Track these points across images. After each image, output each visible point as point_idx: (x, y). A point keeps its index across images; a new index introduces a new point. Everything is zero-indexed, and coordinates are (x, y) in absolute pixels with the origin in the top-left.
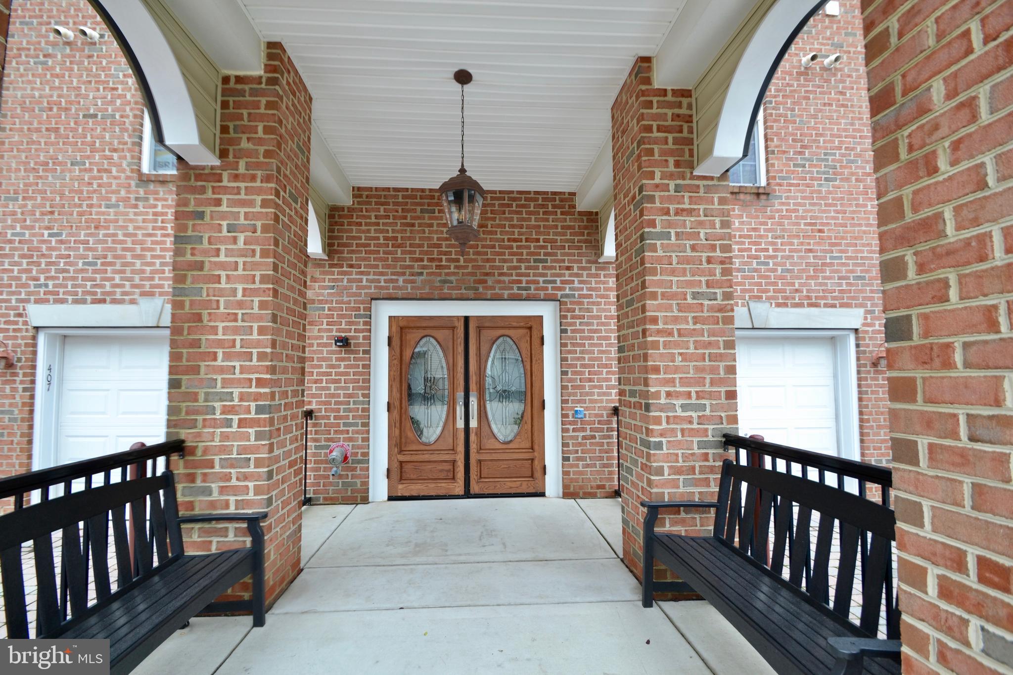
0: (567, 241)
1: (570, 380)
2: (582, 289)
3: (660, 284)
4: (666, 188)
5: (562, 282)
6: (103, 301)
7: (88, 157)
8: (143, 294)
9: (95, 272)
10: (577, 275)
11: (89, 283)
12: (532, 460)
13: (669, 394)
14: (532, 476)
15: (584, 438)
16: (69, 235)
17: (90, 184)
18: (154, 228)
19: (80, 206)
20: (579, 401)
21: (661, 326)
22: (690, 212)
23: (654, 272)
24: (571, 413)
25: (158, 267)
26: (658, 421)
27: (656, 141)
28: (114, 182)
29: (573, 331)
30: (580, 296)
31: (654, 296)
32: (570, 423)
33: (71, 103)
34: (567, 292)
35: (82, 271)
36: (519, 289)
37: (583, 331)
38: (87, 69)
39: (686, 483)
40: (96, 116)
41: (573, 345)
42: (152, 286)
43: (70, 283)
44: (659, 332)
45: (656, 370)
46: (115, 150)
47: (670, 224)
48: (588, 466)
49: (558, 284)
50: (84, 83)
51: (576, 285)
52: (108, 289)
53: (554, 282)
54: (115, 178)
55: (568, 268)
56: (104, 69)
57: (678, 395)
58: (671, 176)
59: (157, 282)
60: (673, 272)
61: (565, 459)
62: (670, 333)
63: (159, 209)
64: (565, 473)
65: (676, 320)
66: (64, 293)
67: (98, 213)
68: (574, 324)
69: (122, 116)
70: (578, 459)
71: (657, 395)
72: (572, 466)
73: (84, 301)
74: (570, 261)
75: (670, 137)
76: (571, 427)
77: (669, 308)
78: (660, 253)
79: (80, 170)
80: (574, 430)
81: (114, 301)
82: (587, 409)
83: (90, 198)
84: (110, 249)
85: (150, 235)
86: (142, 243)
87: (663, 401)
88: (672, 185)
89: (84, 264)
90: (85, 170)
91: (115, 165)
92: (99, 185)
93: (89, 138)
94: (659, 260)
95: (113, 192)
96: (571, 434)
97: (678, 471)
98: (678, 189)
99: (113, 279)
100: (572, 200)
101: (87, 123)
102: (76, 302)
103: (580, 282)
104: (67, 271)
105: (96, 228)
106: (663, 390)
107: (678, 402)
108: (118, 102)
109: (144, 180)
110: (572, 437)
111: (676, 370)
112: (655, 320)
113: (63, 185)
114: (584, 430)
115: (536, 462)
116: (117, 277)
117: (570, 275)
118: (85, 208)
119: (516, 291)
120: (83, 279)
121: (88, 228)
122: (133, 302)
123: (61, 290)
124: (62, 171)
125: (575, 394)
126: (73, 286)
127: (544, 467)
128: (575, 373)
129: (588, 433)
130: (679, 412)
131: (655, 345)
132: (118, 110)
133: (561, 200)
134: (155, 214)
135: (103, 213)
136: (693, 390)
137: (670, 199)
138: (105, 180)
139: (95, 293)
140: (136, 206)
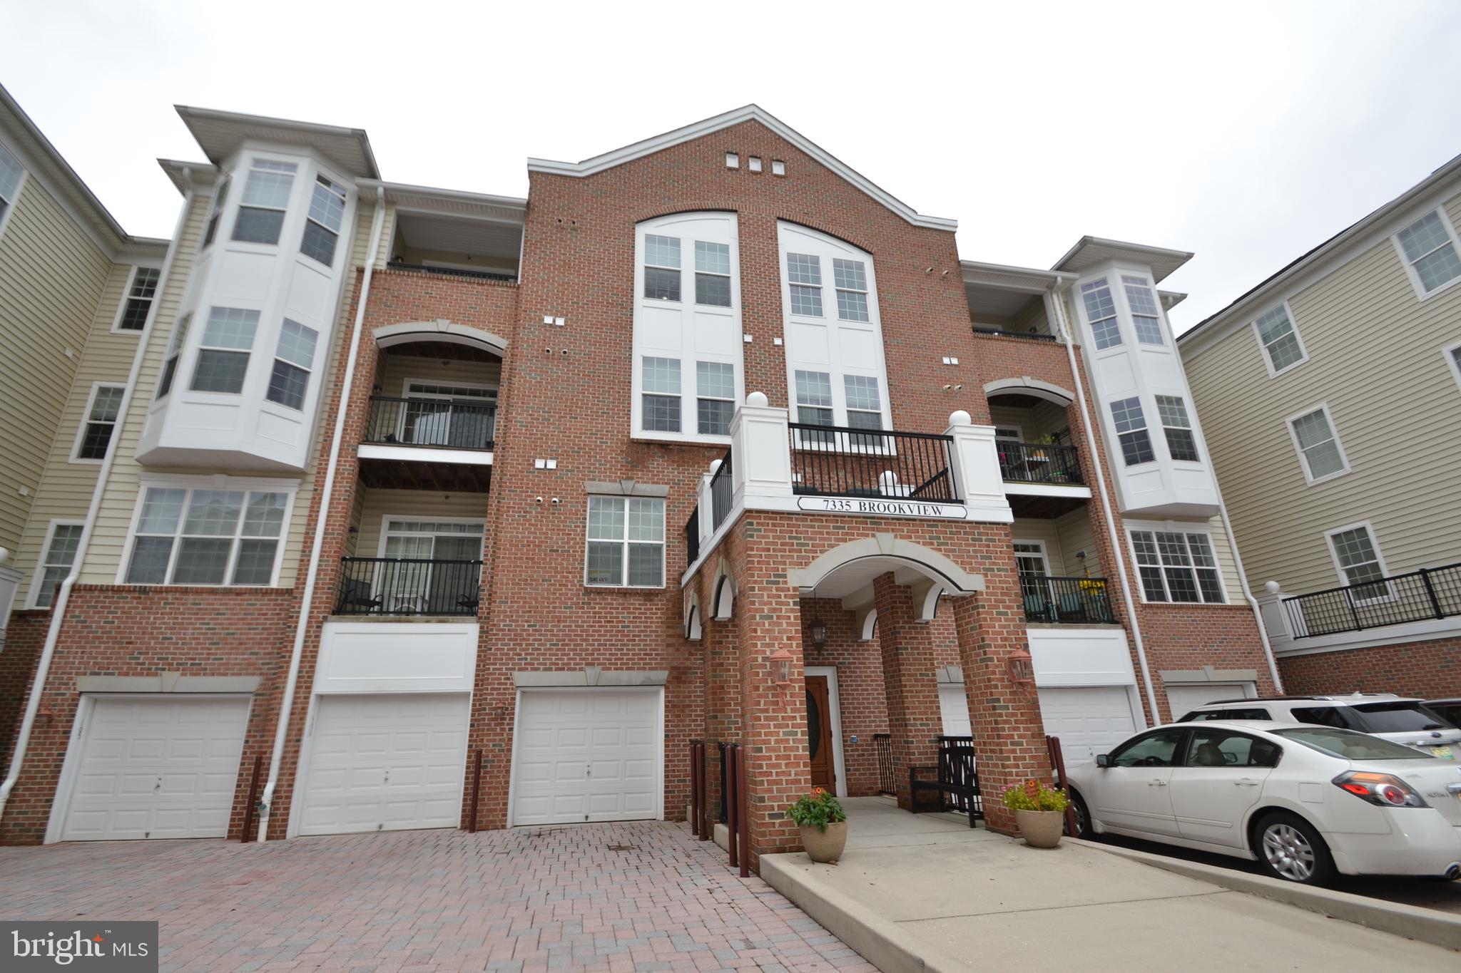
0: (838, 628)
1: (847, 717)
2: (849, 659)
3: (906, 670)
4: (904, 628)
5: (838, 654)
6: (563, 669)
7: (553, 577)
8: (588, 664)
9: (557, 650)
10: (846, 650)
11: (554, 658)
12: (827, 772)
13: (914, 719)
14: (827, 783)
15: (858, 755)
16: (540, 626)
17: (555, 593)
18: (594, 622)
19: (549, 607)
20: (853, 731)
21: (908, 689)
22: (915, 638)
23: (903, 664)
24: (849, 739)
25: (596, 646)
26: (911, 731)
27: (899, 607)
28: (570, 592)
29: (846, 686)
30: (849, 663)
31: (904, 675)
32: (850, 746)
33: (542, 542)
34: (841, 661)
35: (549, 649)
36: (813, 659)
37: (852, 685)
38: (551, 522)
39: (925, 759)
40: (558, 551)
41: (847, 694)
42: (593, 659)
43: (541, 657)
44: (908, 691)
45: (908, 708)
46: (570, 573)
47: (907, 643)
48: (861, 774)
49: (836, 656)
50: (550, 530)
51: (846, 656)
52: (566, 661)
53: (833, 654)
54: (570, 590)
55: (841, 646)
56: (562, 522)
57: (918, 719)
58: (906, 623)
59: (596, 656)
60: (911, 665)
61: (847, 770)
62: (912, 692)
63: (597, 610)
64: (847, 780)
65: (914, 686)
66: (538, 664)
67: (559, 612)
68: (847, 681)
69: (574, 551)
70: (855, 770)
71: (909, 719)
72: (852, 775)
73: (550, 669)
74: (841, 641)
75: (904, 606)
76: (850, 749)
77: (911, 681)
78: (905, 656)
79: (548, 585)
80: (852, 750)
81: (569, 669)
82: (858, 736)
83: (555, 603)
84: (567, 635)
85: (591, 626)
86: (587, 631)
87: (912, 722)
88: (907, 626)
89: (551, 645)
90: (551, 585)
91: (570, 581)
92: (560, 594)
93: (553, 565)
94: (904, 659)
95: (568, 599)
96: (850, 753)
97: (920, 754)
98: (909, 628)
99: (569, 654)
100: (840, 603)
101: (552, 555)
102: (545, 669)
103: (848, 654)
104: (540, 649)
105: (558, 621)
106: (912, 717)
107: (918, 722)
108: (572, 542)
109: (588, 591)
110: (851, 755)
111: (916, 708)
112: (905, 686)
113: (536, 594)
114: (857, 750)
115: (829, 774)
116: (571, 653)
117: (842, 650)
118: (551, 609)
119: (811, 660)
120: (550, 655)
121: (553, 621)
122: (581, 669)
123: (536, 662)
124: (537, 585)
125: (850, 727)
126: (544, 659)
127: (835, 776)
128: (849, 713)
129: (860, 752)
130: (919, 727)
131: (907, 697)
132: (571, 547)
133: (834, 603)
134: (594, 613)
135: (562, 612)
136: (924, 717)
137: (907, 633)
138: (564, 591)
139: (558, 664)
140: (583, 608)
